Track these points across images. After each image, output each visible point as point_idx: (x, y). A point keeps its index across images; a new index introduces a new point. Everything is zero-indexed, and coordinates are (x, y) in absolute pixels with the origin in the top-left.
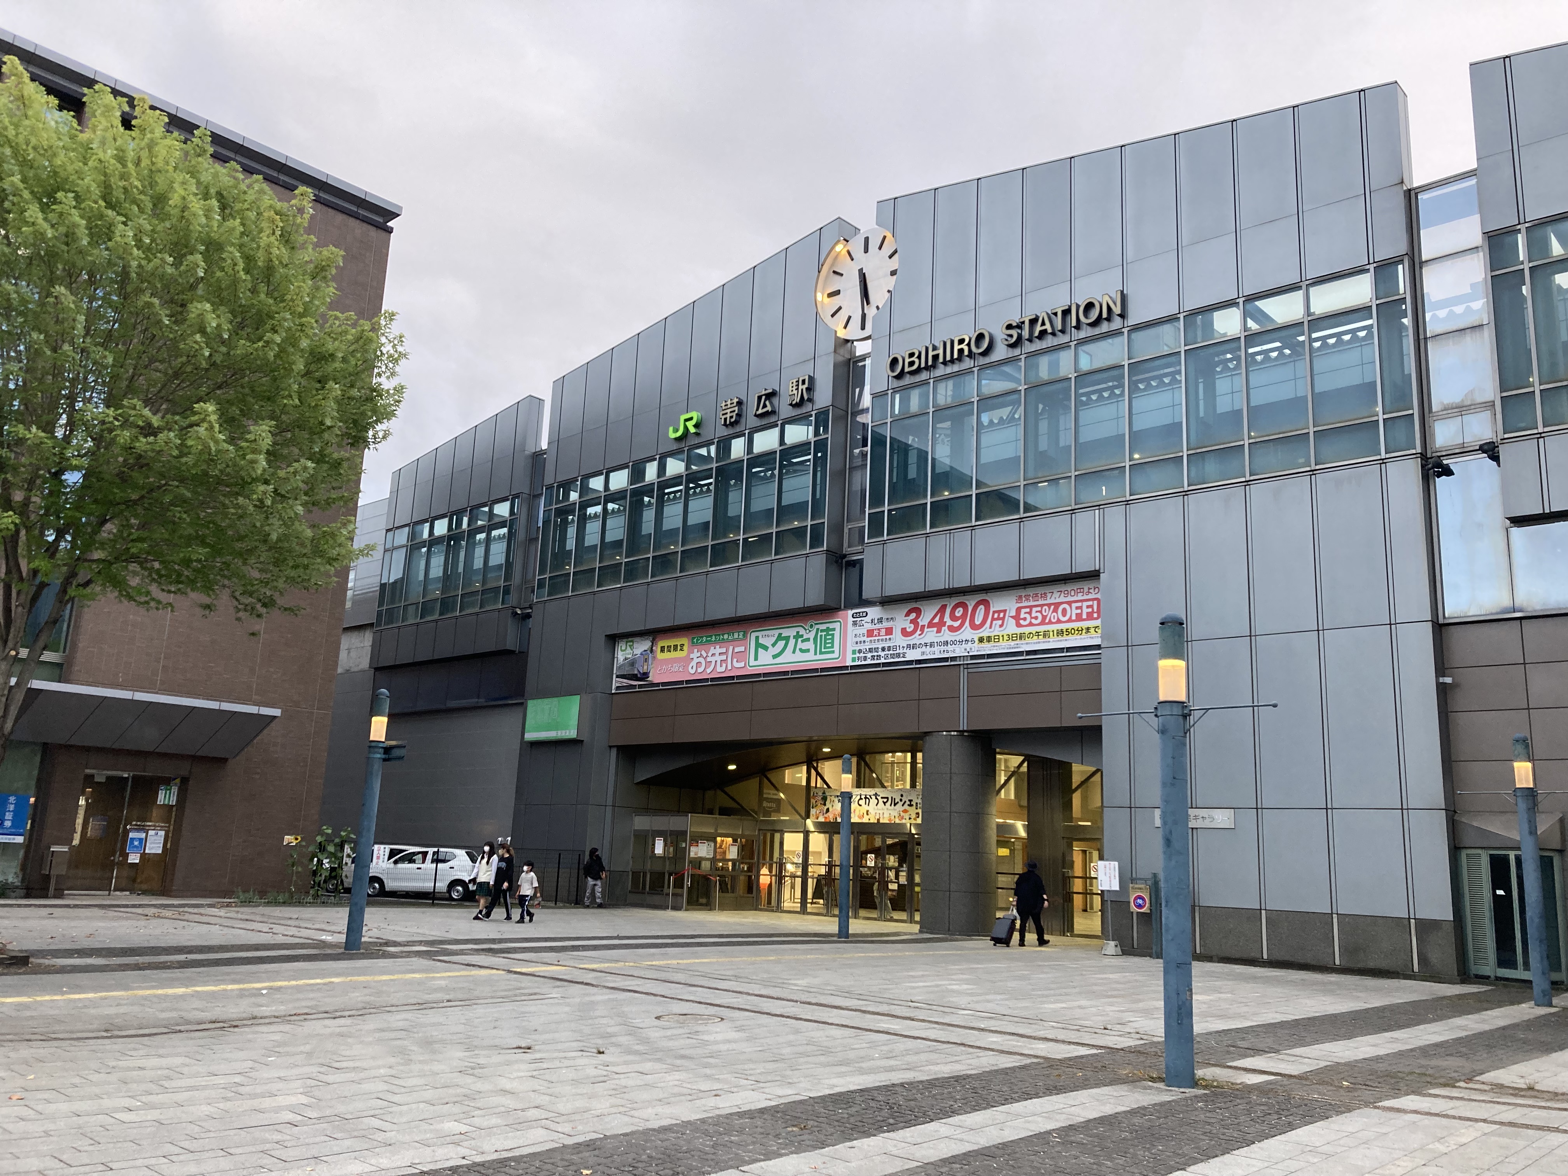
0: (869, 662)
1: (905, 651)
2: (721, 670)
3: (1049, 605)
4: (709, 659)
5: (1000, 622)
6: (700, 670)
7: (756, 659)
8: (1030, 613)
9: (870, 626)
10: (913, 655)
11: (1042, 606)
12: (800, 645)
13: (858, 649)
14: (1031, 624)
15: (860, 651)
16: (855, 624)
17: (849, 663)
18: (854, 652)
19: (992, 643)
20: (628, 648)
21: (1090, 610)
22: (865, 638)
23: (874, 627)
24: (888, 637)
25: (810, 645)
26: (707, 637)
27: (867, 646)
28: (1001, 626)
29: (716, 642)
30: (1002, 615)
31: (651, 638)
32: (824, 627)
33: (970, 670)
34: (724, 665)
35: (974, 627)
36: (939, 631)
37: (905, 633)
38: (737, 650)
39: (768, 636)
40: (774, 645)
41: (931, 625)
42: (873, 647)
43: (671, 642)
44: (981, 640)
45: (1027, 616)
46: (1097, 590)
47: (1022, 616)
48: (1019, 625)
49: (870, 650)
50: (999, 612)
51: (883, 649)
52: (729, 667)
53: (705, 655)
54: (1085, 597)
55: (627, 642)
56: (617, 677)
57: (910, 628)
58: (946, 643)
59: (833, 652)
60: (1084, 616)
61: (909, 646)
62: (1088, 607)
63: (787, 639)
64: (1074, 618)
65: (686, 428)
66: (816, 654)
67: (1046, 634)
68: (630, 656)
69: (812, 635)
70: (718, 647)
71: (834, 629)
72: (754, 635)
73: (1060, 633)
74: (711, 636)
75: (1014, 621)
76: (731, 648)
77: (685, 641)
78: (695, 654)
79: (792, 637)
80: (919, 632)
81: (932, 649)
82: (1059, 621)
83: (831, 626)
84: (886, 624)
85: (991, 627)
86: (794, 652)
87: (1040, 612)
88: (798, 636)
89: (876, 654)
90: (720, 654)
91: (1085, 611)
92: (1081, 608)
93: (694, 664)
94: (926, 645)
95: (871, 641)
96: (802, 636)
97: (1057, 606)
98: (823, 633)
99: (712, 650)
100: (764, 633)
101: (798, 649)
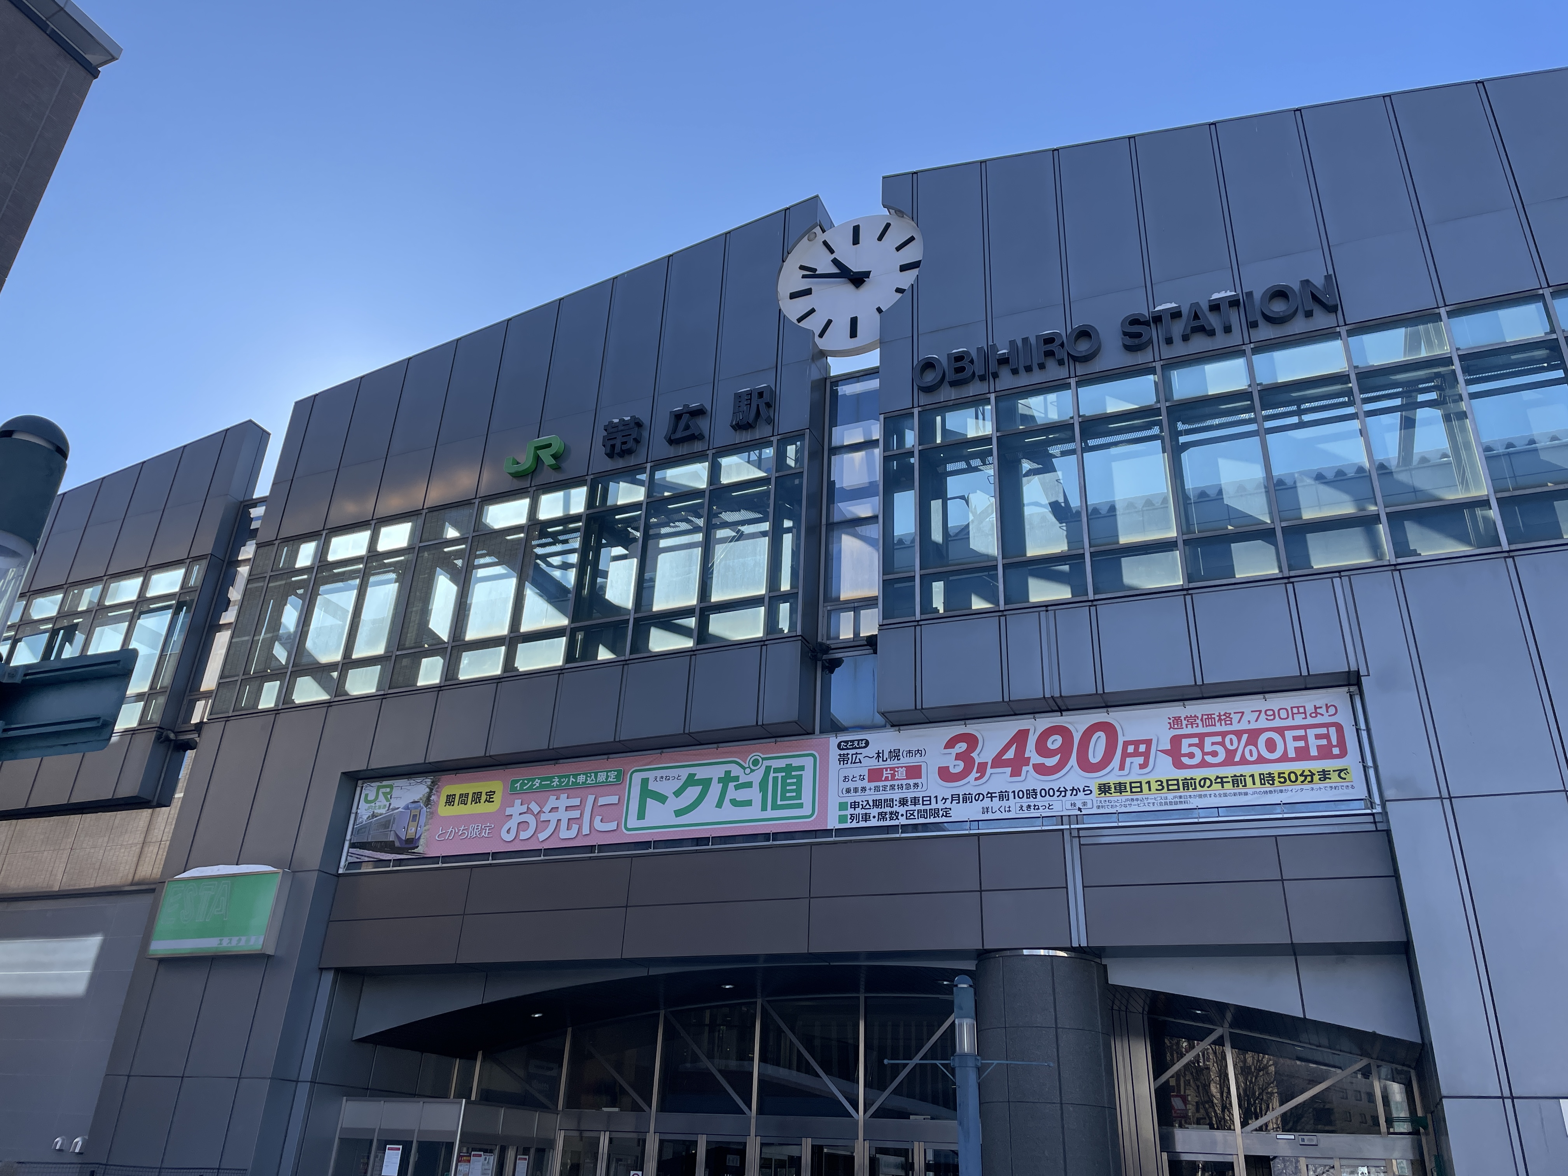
0: (873, 823)
1: (948, 805)
2: (567, 835)
3: (1238, 734)
4: (543, 817)
5: (1141, 760)
6: (524, 835)
7: (641, 815)
8: (1201, 746)
9: (874, 764)
10: (960, 812)
11: (1224, 734)
12: (732, 793)
13: (850, 800)
14: (1203, 764)
15: (855, 805)
16: (843, 759)
17: (833, 823)
18: (843, 806)
19: (1127, 795)
20: (381, 796)
21: (1324, 742)
22: (865, 783)
23: (881, 764)
24: (912, 782)
25: (754, 794)
26: (542, 779)
27: (871, 797)
28: (1142, 766)
29: (560, 789)
30: (1142, 748)
31: (429, 781)
32: (782, 763)
33: (1083, 841)
34: (575, 827)
35: (1086, 766)
36: (1016, 773)
37: (945, 774)
38: (602, 801)
39: (667, 778)
40: (678, 793)
41: (998, 762)
42: (883, 797)
43: (470, 788)
44: (1104, 789)
45: (1197, 751)
46: (1332, 710)
47: (1185, 750)
48: (1178, 765)
49: (877, 803)
50: (1136, 743)
51: (903, 802)
52: (586, 830)
53: (535, 808)
54: (1310, 721)
55: (379, 788)
56: (353, 845)
57: (958, 767)
58: (1032, 793)
59: (801, 806)
60: (1314, 752)
61: (955, 798)
62: (1318, 737)
63: (706, 783)
64: (1292, 754)
65: (538, 459)
66: (764, 808)
67: (1237, 781)
68: (384, 811)
69: (756, 777)
70: (564, 796)
71: (802, 768)
72: (637, 778)
73: (1267, 779)
74: (551, 779)
75: (1168, 760)
76: (591, 798)
77: (498, 787)
78: (517, 808)
79: (715, 781)
80: (974, 774)
81: (1005, 803)
82: (1261, 760)
83: (795, 762)
84: (906, 761)
85: (1122, 767)
86: (719, 805)
87: (1222, 744)
89: (888, 810)
90: (567, 808)
91: (1313, 743)
92: (1304, 738)
93: (513, 824)
94: (991, 795)
95: (877, 789)
96: (737, 778)
97: (1254, 735)
98: (780, 775)
99: (552, 802)
100: (659, 773)
101: (727, 801)
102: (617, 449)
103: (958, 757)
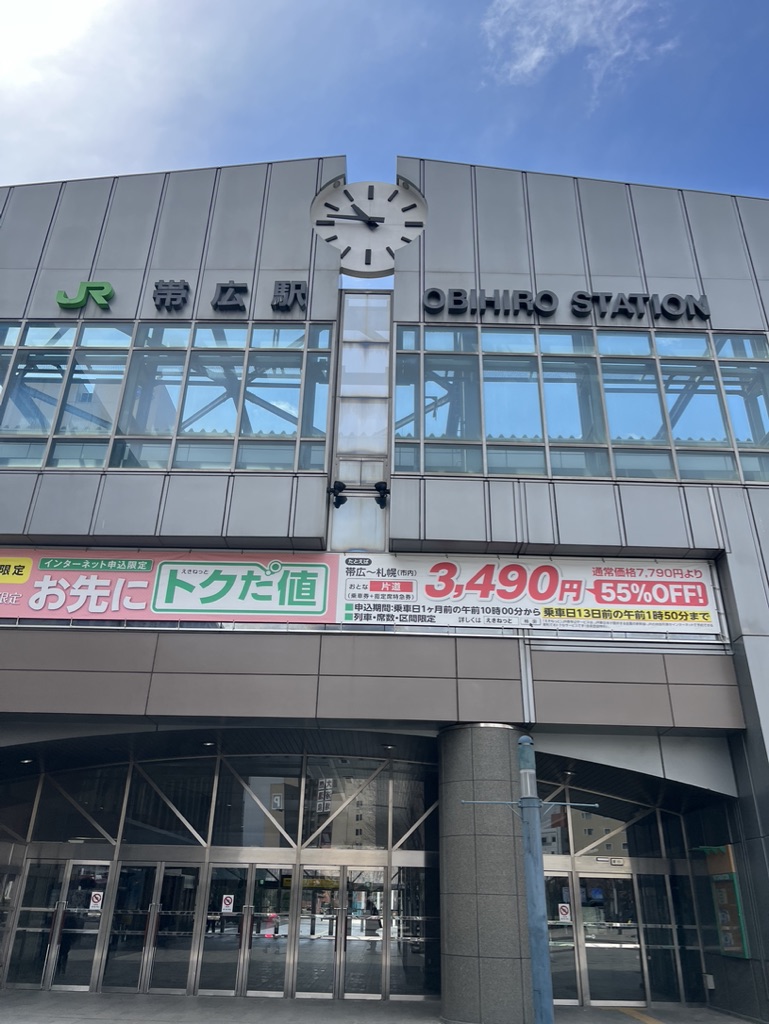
0: (374, 621)
1: (433, 613)
2: (96, 610)
3: (640, 583)
4: (73, 592)
5: (574, 594)
6: (52, 606)
7: (169, 599)
8: (615, 588)
9: (375, 577)
10: (441, 619)
11: (630, 582)
12: (253, 588)
13: (355, 603)
14: (616, 601)
15: (359, 607)
16: (350, 571)
17: (340, 618)
18: (349, 607)
19: (565, 618)
21: (693, 594)
22: (368, 591)
23: (380, 578)
24: (405, 594)
25: (273, 591)
26: (73, 561)
27: (372, 601)
28: (576, 599)
29: (91, 571)
30: (575, 586)
32: (299, 570)
33: (533, 647)
34: (104, 605)
35: (535, 595)
36: (485, 594)
37: (430, 590)
38: (131, 584)
39: (195, 572)
40: (204, 585)
41: (471, 585)
42: (382, 603)
45: (611, 591)
46: (698, 574)
47: (604, 590)
48: (600, 600)
49: (377, 607)
50: (572, 583)
51: (398, 608)
52: (115, 607)
53: (65, 585)
54: (685, 580)
57: (441, 586)
58: (497, 610)
59: (314, 604)
60: (688, 600)
61: (438, 608)
62: (690, 590)
63: (231, 580)
64: (674, 600)
66: (282, 602)
67: (639, 615)
69: (277, 578)
70: (94, 577)
71: (316, 575)
72: (166, 569)
73: (658, 615)
74: (82, 561)
75: (593, 596)
76: (120, 582)
77: (28, 563)
78: (46, 583)
79: (239, 578)
80: (453, 593)
81: (476, 616)
82: (654, 602)
83: (310, 570)
84: (400, 578)
85: (561, 598)
86: (242, 596)
87: (629, 589)
88: (249, 577)
89: (386, 613)
90: (97, 587)
91: (687, 596)
92: (681, 590)
93: (42, 595)
94: (466, 609)
95: (377, 596)
96: (258, 578)
97: (649, 585)
98: (296, 578)
99: (82, 580)
100: (187, 567)
101: (249, 595)
102: (167, 303)
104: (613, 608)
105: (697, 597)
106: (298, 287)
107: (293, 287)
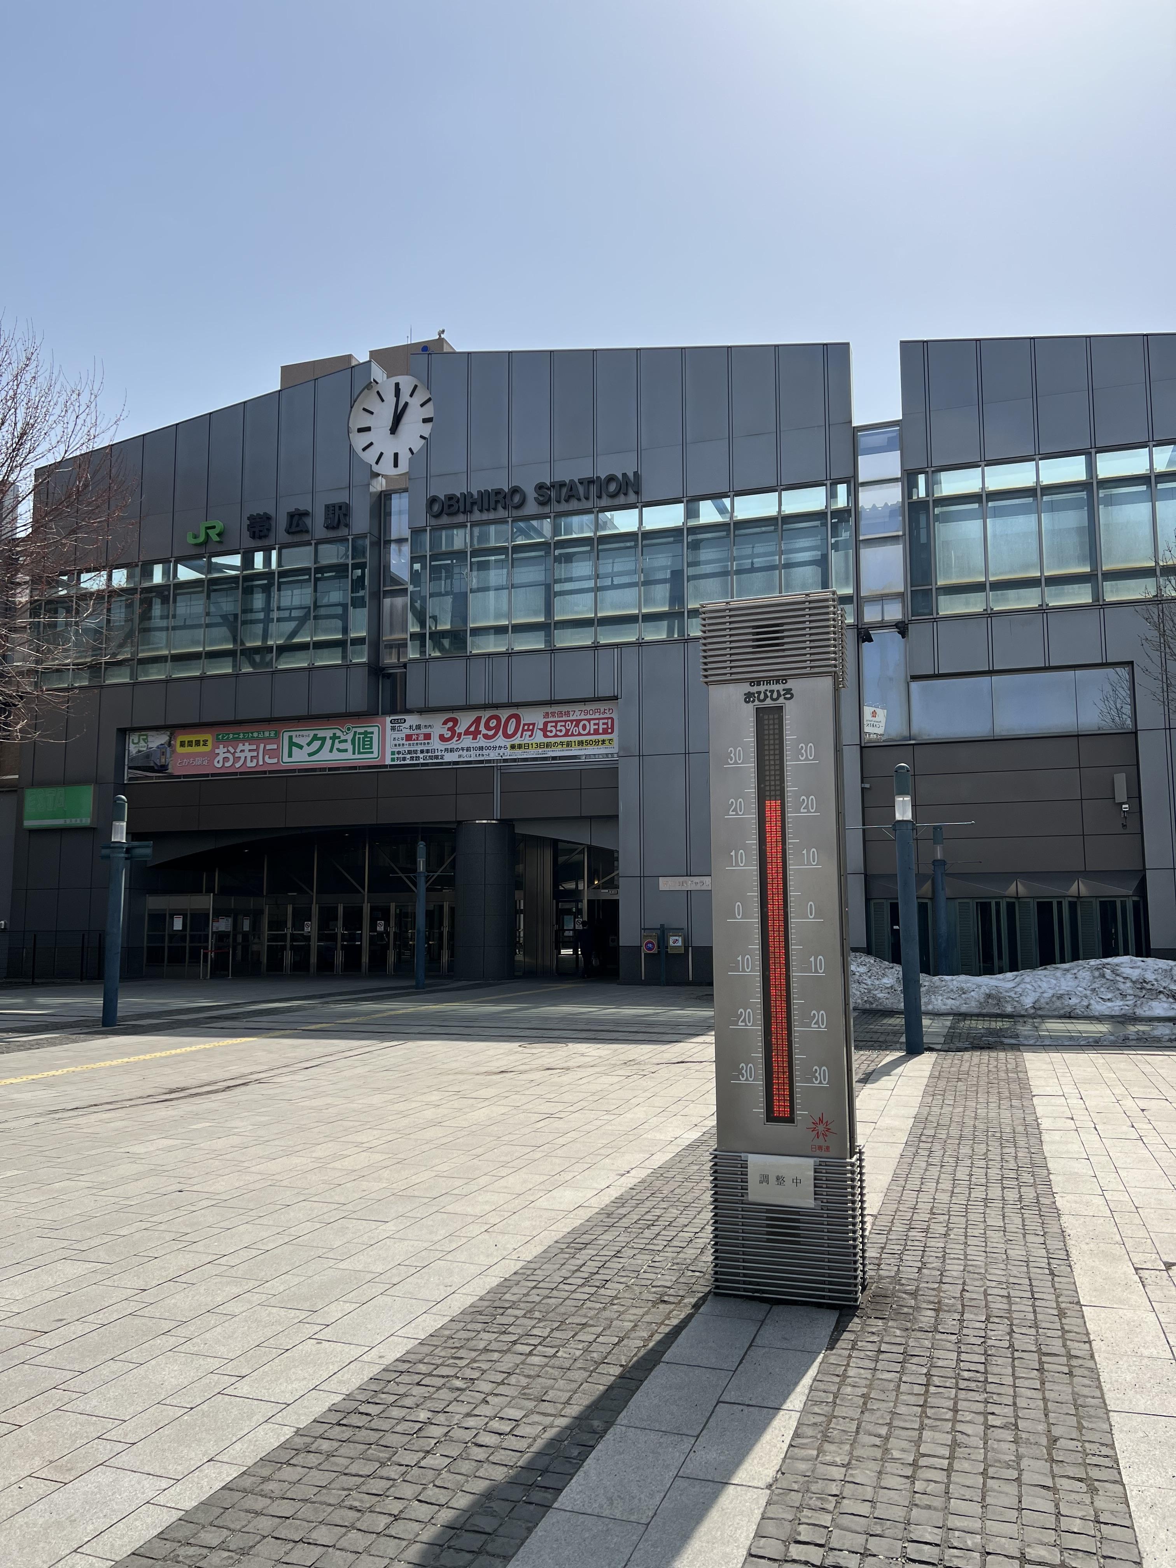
0: (408, 762)
1: (443, 754)
2: (251, 765)
3: (572, 721)
4: (237, 755)
5: (530, 733)
6: (227, 765)
7: (290, 756)
8: (556, 727)
9: (408, 732)
10: (449, 757)
11: (566, 721)
12: (337, 745)
13: (396, 750)
14: (556, 736)
15: (399, 753)
16: (393, 729)
17: (388, 762)
18: (393, 753)
19: (522, 750)
20: (142, 741)
21: (605, 726)
22: (404, 742)
23: (412, 732)
24: (426, 741)
25: (348, 746)
26: (234, 734)
27: (407, 748)
28: (530, 736)
29: (243, 741)
30: (531, 727)
31: (168, 733)
32: (362, 730)
33: (502, 771)
34: (255, 761)
35: (506, 736)
36: (475, 738)
37: (442, 738)
38: (268, 747)
39: (303, 736)
40: (309, 744)
41: (467, 732)
42: (412, 749)
43: (193, 738)
44: (513, 747)
45: (553, 729)
46: (610, 712)
47: (549, 728)
48: (545, 736)
49: (409, 752)
50: (529, 725)
51: (422, 752)
52: (261, 763)
53: (232, 751)
54: (602, 716)
55: (140, 736)
56: (129, 768)
57: (448, 734)
58: (481, 748)
59: (372, 752)
60: (601, 731)
61: (446, 750)
62: (604, 724)
63: (323, 739)
64: (592, 732)
65: (207, 535)
66: (354, 753)
67: (569, 744)
68: (144, 749)
69: (349, 737)
70: (247, 744)
71: (372, 733)
72: (287, 735)
73: (581, 743)
74: (238, 734)
75: (542, 733)
76: (262, 746)
77: (209, 737)
78: (221, 750)
79: (328, 738)
80: (456, 738)
81: (469, 753)
82: (580, 734)
83: (369, 730)
84: (424, 731)
85: (521, 736)
86: (331, 751)
87: (565, 726)
88: (334, 738)
89: (415, 755)
90: (250, 751)
91: (601, 727)
92: (598, 724)
93: (220, 758)
94: (463, 749)
95: (410, 745)
96: (339, 737)
97: (578, 722)
98: (362, 736)
99: (241, 747)
100: (298, 733)
101: (335, 749)
102: (257, 535)
103: (449, 729)
104: (553, 740)
105: (608, 728)
106: (340, 508)
107: (337, 508)
